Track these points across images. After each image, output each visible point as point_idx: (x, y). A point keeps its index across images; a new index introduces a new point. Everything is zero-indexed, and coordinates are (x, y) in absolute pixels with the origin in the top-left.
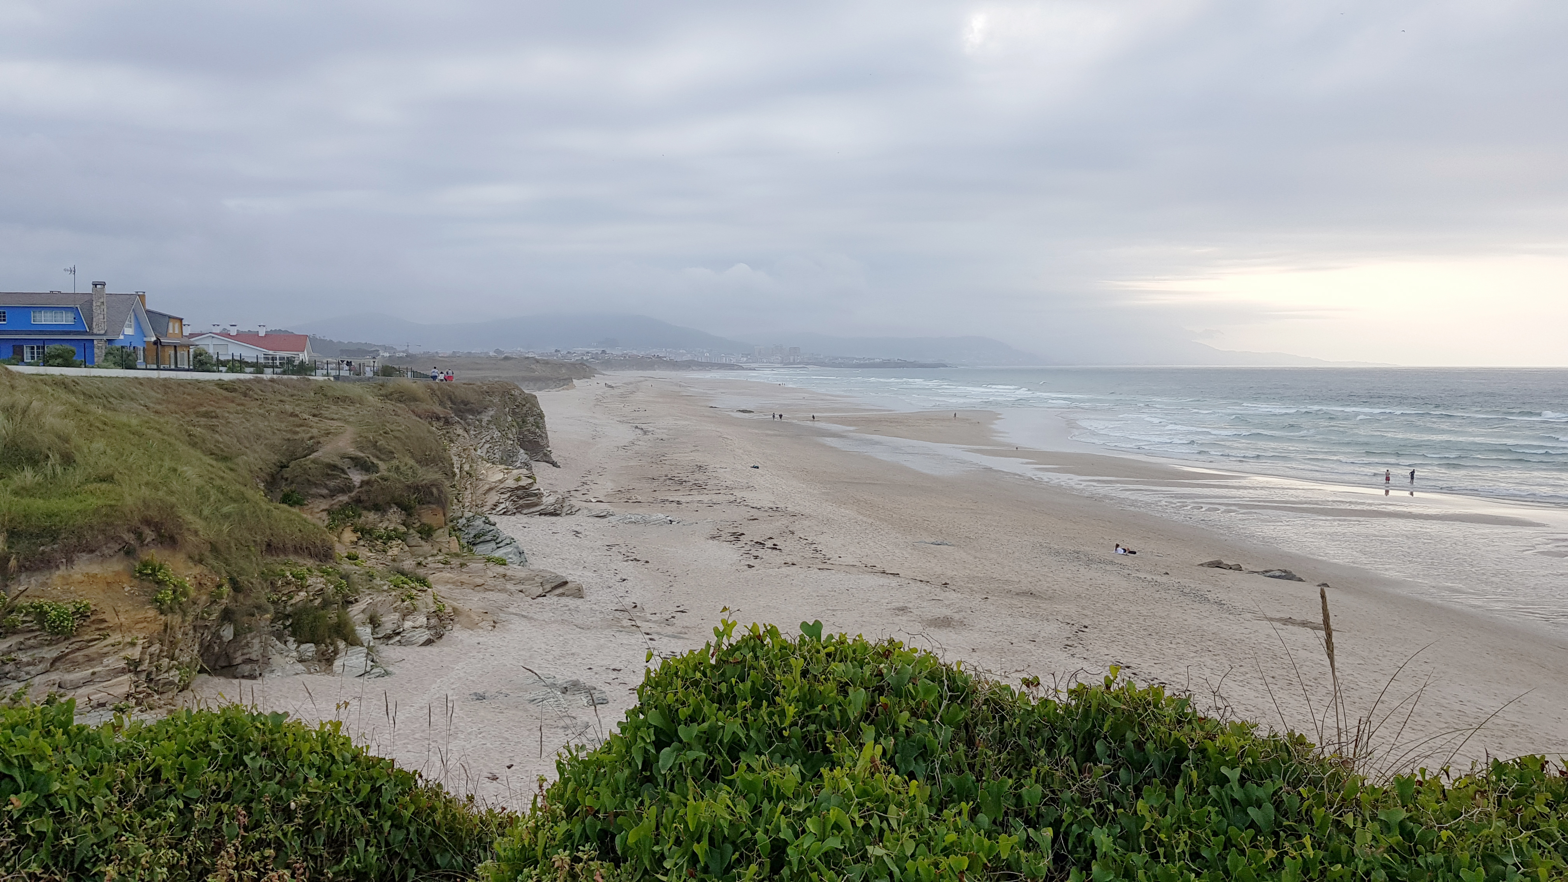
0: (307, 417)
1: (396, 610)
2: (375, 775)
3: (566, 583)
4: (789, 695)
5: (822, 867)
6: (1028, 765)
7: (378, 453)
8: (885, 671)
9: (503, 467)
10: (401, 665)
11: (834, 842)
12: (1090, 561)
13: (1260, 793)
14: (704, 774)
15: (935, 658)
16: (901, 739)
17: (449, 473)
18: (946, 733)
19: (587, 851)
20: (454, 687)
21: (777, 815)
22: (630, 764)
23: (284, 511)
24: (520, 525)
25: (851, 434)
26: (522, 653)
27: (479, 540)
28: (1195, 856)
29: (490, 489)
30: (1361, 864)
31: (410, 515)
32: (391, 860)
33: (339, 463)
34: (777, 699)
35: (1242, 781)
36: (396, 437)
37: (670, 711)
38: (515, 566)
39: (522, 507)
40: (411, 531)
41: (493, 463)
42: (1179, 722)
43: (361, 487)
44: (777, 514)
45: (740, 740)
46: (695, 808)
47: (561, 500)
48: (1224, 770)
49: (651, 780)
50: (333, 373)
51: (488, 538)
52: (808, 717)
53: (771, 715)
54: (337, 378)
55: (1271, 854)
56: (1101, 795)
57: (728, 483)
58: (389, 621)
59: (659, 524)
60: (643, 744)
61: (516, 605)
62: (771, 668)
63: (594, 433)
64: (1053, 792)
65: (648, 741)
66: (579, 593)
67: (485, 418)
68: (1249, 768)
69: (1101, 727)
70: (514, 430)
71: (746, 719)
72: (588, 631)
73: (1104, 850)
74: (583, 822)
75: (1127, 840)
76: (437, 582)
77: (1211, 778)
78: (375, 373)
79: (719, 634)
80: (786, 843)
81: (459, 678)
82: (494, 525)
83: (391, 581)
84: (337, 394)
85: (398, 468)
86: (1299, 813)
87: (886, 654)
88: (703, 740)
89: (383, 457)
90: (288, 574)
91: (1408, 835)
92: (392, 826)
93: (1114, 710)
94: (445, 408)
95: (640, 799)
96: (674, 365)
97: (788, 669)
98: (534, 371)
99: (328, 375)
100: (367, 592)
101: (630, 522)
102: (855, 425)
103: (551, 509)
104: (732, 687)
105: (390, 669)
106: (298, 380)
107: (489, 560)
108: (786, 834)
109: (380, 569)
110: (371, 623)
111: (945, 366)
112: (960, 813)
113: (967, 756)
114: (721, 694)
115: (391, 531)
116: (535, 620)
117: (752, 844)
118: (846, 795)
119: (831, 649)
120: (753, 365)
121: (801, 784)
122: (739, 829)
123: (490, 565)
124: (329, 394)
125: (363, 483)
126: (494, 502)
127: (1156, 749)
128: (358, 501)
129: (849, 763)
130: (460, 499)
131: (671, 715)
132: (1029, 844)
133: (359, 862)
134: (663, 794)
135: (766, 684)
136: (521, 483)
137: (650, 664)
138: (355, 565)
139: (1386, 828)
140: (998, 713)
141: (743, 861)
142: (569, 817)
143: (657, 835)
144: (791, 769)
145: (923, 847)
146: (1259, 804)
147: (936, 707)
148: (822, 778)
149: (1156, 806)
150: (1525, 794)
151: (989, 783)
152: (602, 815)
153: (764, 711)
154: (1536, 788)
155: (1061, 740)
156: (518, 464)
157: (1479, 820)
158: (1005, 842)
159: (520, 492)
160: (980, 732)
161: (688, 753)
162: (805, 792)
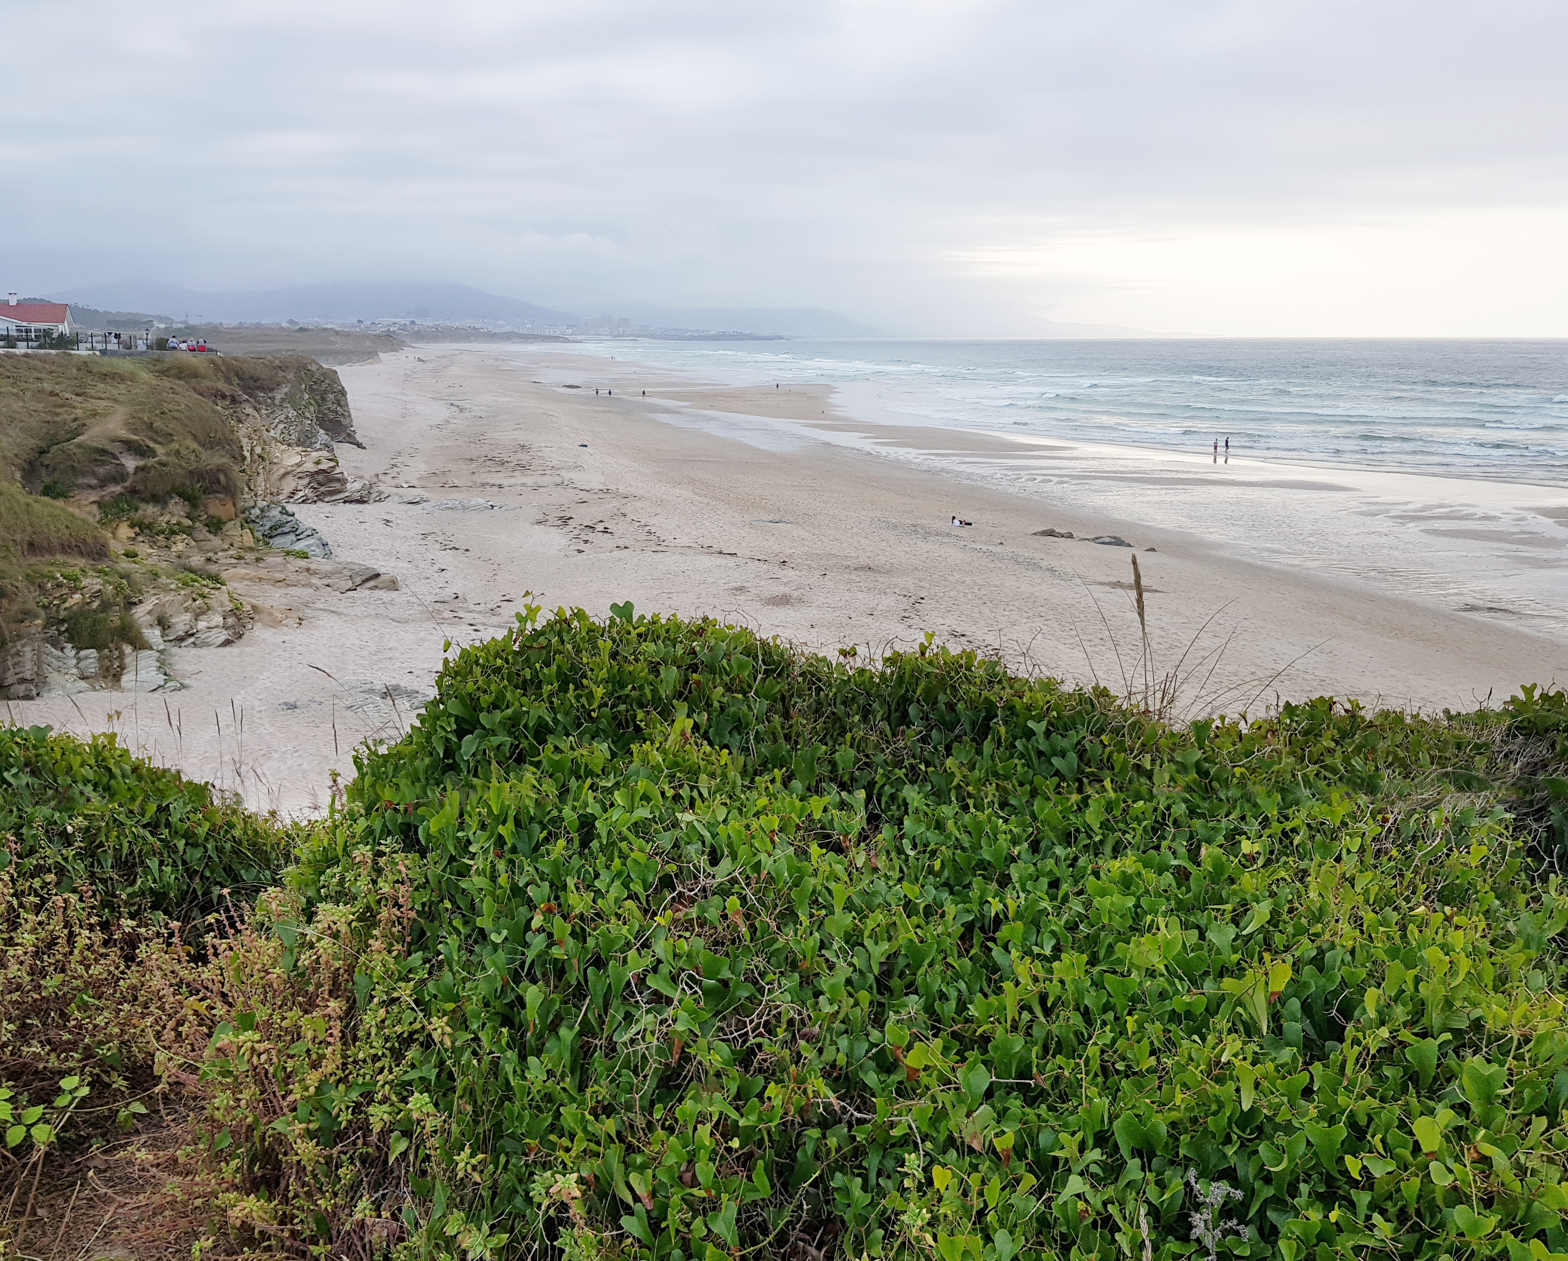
0: (69, 396)
1: (187, 610)
2: (161, 790)
3: (378, 575)
4: (597, 676)
5: (631, 837)
6: (843, 733)
7: (154, 435)
8: (698, 649)
9: (300, 449)
10: (198, 676)
11: (642, 813)
12: (928, 534)
13: (1062, 743)
14: (510, 758)
15: (752, 633)
16: (715, 714)
17: (237, 456)
18: (760, 706)
19: (388, 844)
20: (260, 697)
21: (585, 790)
22: (431, 754)
23: (45, 505)
24: (322, 515)
25: (685, 410)
26: (332, 649)
27: (275, 533)
28: (1004, 805)
29: (286, 474)
30: (1161, 799)
31: (194, 506)
32: (191, 878)
33: (109, 447)
34: (585, 681)
35: (1048, 733)
36: (174, 418)
37: (472, 699)
38: (318, 559)
39: (324, 494)
40: (197, 524)
41: (289, 445)
42: (990, 682)
43: (136, 474)
44: (608, 496)
45: (547, 723)
46: (499, 791)
47: (368, 485)
48: (1030, 724)
49: (453, 767)
50: (99, 346)
51: (286, 530)
52: (619, 698)
53: (578, 698)
54: (104, 352)
55: (1075, 797)
56: (914, 757)
57: (554, 463)
58: (181, 622)
59: (479, 509)
60: (443, 734)
61: (323, 600)
62: (578, 651)
63: (404, 411)
64: (867, 756)
65: (449, 729)
66: (393, 585)
67: (279, 395)
68: (1055, 721)
69: (914, 692)
70: (312, 409)
71: (552, 703)
72: (406, 625)
73: (915, 805)
74: (384, 817)
75: (939, 796)
76: (232, 578)
77: (1018, 731)
78: (148, 347)
79: (522, 619)
80: (595, 817)
81: (266, 688)
82: (293, 515)
83: (179, 579)
84: (104, 371)
85: (178, 452)
86: (1101, 760)
87: (700, 632)
88: (507, 726)
89: (159, 439)
90: (59, 575)
91: (1204, 774)
92: (187, 844)
93: (928, 675)
94: (231, 384)
95: (442, 786)
96: (493, 337)
97: (595, 651)
98: (333, 343)
99: (93, 349)
100: (153, 592)
101: (446, 508)
102: (689, 400)
103: (357, 496)
104: (537, 672)
105: (187, 682)
106: (57, 355)
107: (288, 553)
108: (593, 808)
109: (164, 566)
110: (159, 625)
111: (781, 338)
112: (773, 781)
113: (783, 728)
114: (525, 681)
115: (174, 524)
116: (346, 615)
117: (557, 821)
118: (657, 768)
119: (642, 629)
120: (580, 338)
121: (611, 760)
122: (545, 808)
123: (290, 559)
124: (94, 371)
125: (138, 470)
126: (291, 490)
127: (966, 708)
128: (133, 491)
129: (659, 739)
130: (252, 486)
131: (473, 704)
132: (843, 805)
133: (155, 881)
134: (466, 779)
135: (572, 668)
136: (321, 467)
137: (447, 655)
138: (135, 562)
139: (1183, 768)
140: (814, 684)
141: (551, 838)
142: (368, 814)
143: (462, 823)
144: (600, 747)
145: (735, 812)
146: (1063, 754)
147: (751, 682)
148: (632, 754)
149: (965, 762)
150: (1312, 732)
151: (803, 750)
152: (401, 808)
153: (571, 694)
154: (1324, 726)
155: (876, 706)
156: (318, 446)
157: (1270, 757)
158: (816, 805)
159: (320, 477)
160: (796, 702)
161: (492, 738)
162: (614, 768)
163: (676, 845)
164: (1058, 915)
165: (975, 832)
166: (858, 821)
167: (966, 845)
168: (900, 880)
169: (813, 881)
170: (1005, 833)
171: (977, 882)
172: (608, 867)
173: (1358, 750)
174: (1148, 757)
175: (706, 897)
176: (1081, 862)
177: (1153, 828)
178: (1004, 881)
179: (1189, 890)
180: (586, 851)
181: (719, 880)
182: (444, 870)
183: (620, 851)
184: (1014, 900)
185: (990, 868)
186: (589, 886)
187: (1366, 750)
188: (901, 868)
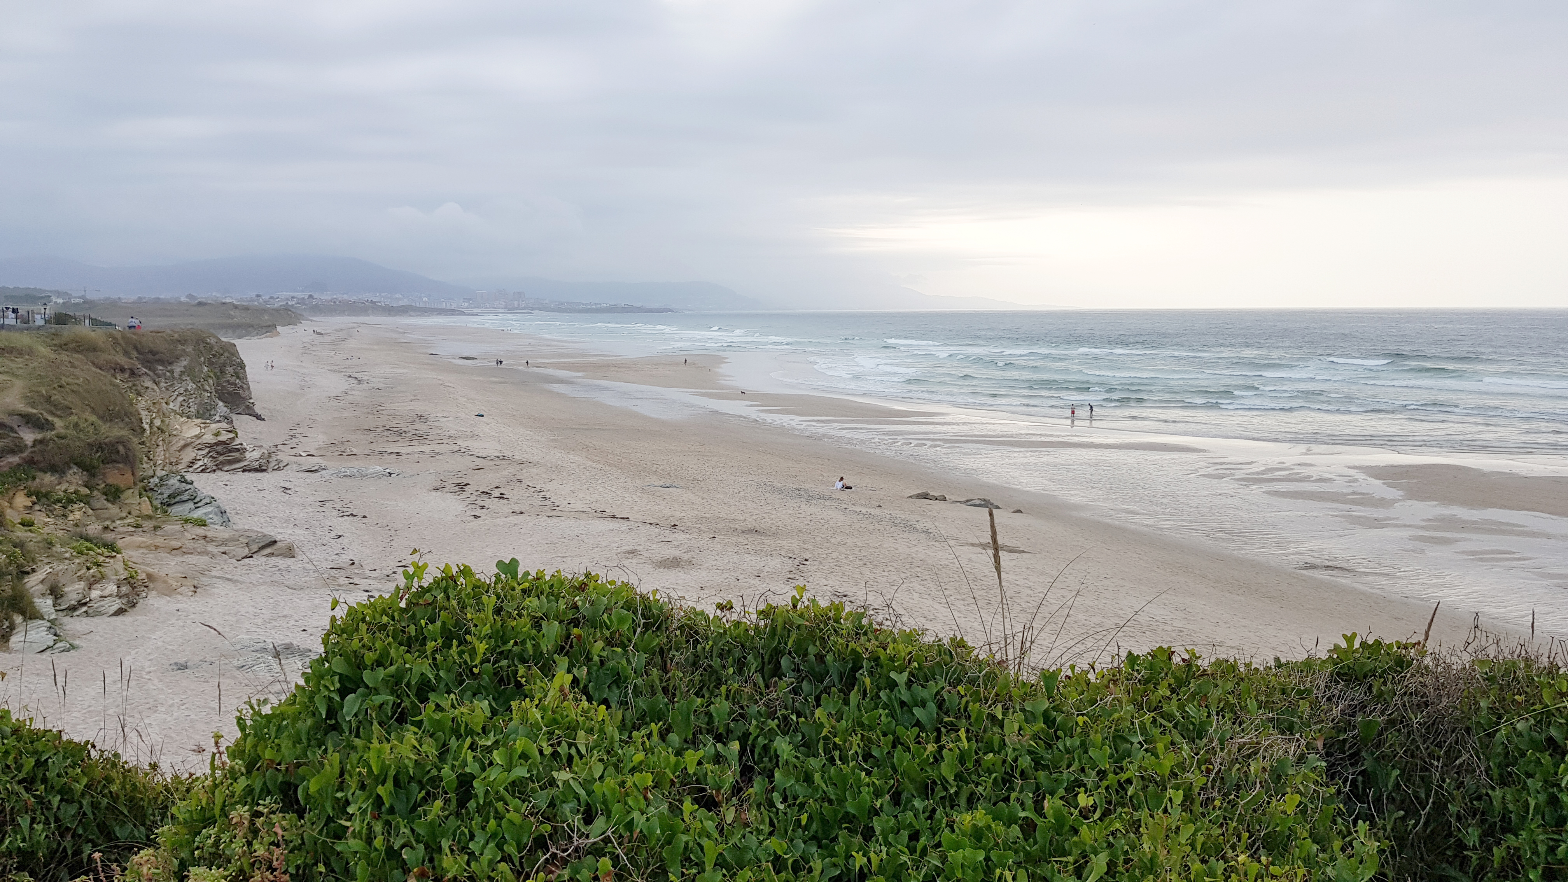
1: (80, 578)
2: (40, 750)
3: (275, 542)
4: (481, 632)
5: (508, 797)
6: (718, 686)
7: (53, 409)
8: (580, 603)
9: (200, 421)
10: (89, 637)
11: (520, 772)
12: (810, 498)
13: (923, 694)
14: (392, 718)
15: (632, 588)
16: (595, 668)
17: (137, 428)
18: (639, 659)
19: (266, 805)
20: (150, 658)
21: (464, 751)
22: (314, 714)
24: (220, 483)
25: (579, 380)
26: (227, 618)
27: (174, 501)
28: (867, 756)
29: (185, 446)
30: (1010, 751)
31: (93, 475)
32: (62, 836)
33: (7, 420)
34: (468, 637)
35: (909, 684)
36: (73, 391)
37: (356, 657)
38: (216, 527)
39: (223, 463)
40: (95, 493)
41: (188, 417)
42: (857, 634)
43: (34, 446)
44: (504, 462)
45: (429, 681)
46: (379, 751)
47: (266, 455)
48: (893, 675)
49: (336, 728)
51: (185, 497)
52: (502, 653)
53: (460, 654)
55: (931, 748)
56: (787, 709)
57: (452, 432)
58: (73, 591)
59: (378, 476)
60: (326, 693)
61: (219, 568)
62: (463, 608)
63: (303, 383)
64: (742, 707)
65: (332, 689)
66: (289, 552)
67: (178, 369)
68: (915, 672)
69: (786, 644)
70: (211, 382)
71: (434, 659)
72: (301, 592)
73: (785, 757)
74: (264, 776)
75: (808, 747)
76: (127, 547)
77: (883, 682)
78: (47, 321)
79: (409, 577)
80: (473, 777)
81: (158, 648)
82: (192, 483)
83: (73, 548)
84: (2, 345)
85: (76, 425)
86: (958, 710)
87: (583, 587)
88: (390, 685)
89: (59, 413)
91: (1050, 722)
92: (61, 801)
93: (799, 627)
94: (131, 358)
95: (324, 747)
96: (390, 310)
97: (479, 607)
98: (231, 317)
100: (46, 560)
101: (346, 476)
102: (583, 371)
103: (256, 465)
104: (422, 629)
105: (77, 642)
107: (186, 521)
108: (472, 768)
109: (60, 535)
110: (51, 594)
111: (671, 311)
112: (649, 736)
113: (661, 681)
114: (410, 638)
115: (72, 493)
116: (242, 583)
117: (436, 781)
118: (536, 726)
119: (526, 585)
120: (475, 311)
121: (491, 719)
122: (424, 767)
123: (188, 526)
125: (36, 442)
126: (190, 459)
127: (835, 660)
128: (31, 462)
129: (539, 695)
130: (151, 457)
131: (357, 663)
132: (718, 759)
133: (24, 840)
134: (348, 741)
135: (457, 624)
136: (221, 438)
137: (335, 613)
138: (30, 531)
139: (1030, 717)
140: (692, 637)
141: (429, 798)
142: (249, 772)
143: (342, 782)
144: (481, 705)
145: (611, 769)
146: (923, 704)
147: (631, 635)
148: (511, 711)
149: (833, 712)
150: (1152, 681)
151: (680, 703)
152: (283, 767)
153: (454, 650)
154: (1163, 675)
155: (750, 658)
156: (217, 418)
157: (1112, 706)
158: (691, 757)
159: (219, 448)
160: (674, 656)
161: (374, 698)
162: (494, 726)
163: (552, 804)
164: (917, 869)
165: (840, 783)
166: (730, 776)
167: (833, 797)
168: (771, 834)
169: (684, 838)
170: (868, 786)
171: (843, 835)
172: (483, 828)
173: (1193, 696)
174: (1000, 706)
175: (579, 858)
176: (938, 814)
177: (1003, 779)
178: (868, 834)
179: (1035, 842)
180: (463, 811)
181: (592, 840)
182: (320, 833)
183: (496, 811)
184: (878, 854)
185: (855, 820)
186: (463, 848)
187: (1200, 697)
188: (771, 820)
